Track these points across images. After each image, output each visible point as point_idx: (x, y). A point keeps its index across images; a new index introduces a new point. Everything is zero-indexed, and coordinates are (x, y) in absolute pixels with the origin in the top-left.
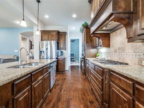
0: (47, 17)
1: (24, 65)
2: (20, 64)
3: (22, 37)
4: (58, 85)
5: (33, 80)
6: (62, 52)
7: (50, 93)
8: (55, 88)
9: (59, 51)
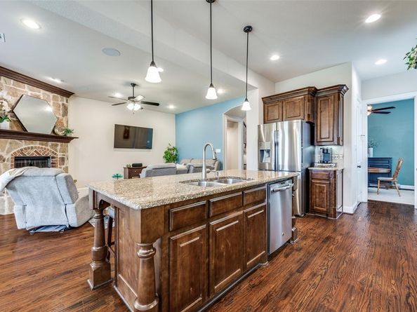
0: (275, 57)
1: (211, 180)
2: (204, 178)
3: (228, 121)
4: (299, 250)
5: (211, 215)
6: (325, 152)
7: (267, 263)
8: (287, 256)
9: (318, 149)
